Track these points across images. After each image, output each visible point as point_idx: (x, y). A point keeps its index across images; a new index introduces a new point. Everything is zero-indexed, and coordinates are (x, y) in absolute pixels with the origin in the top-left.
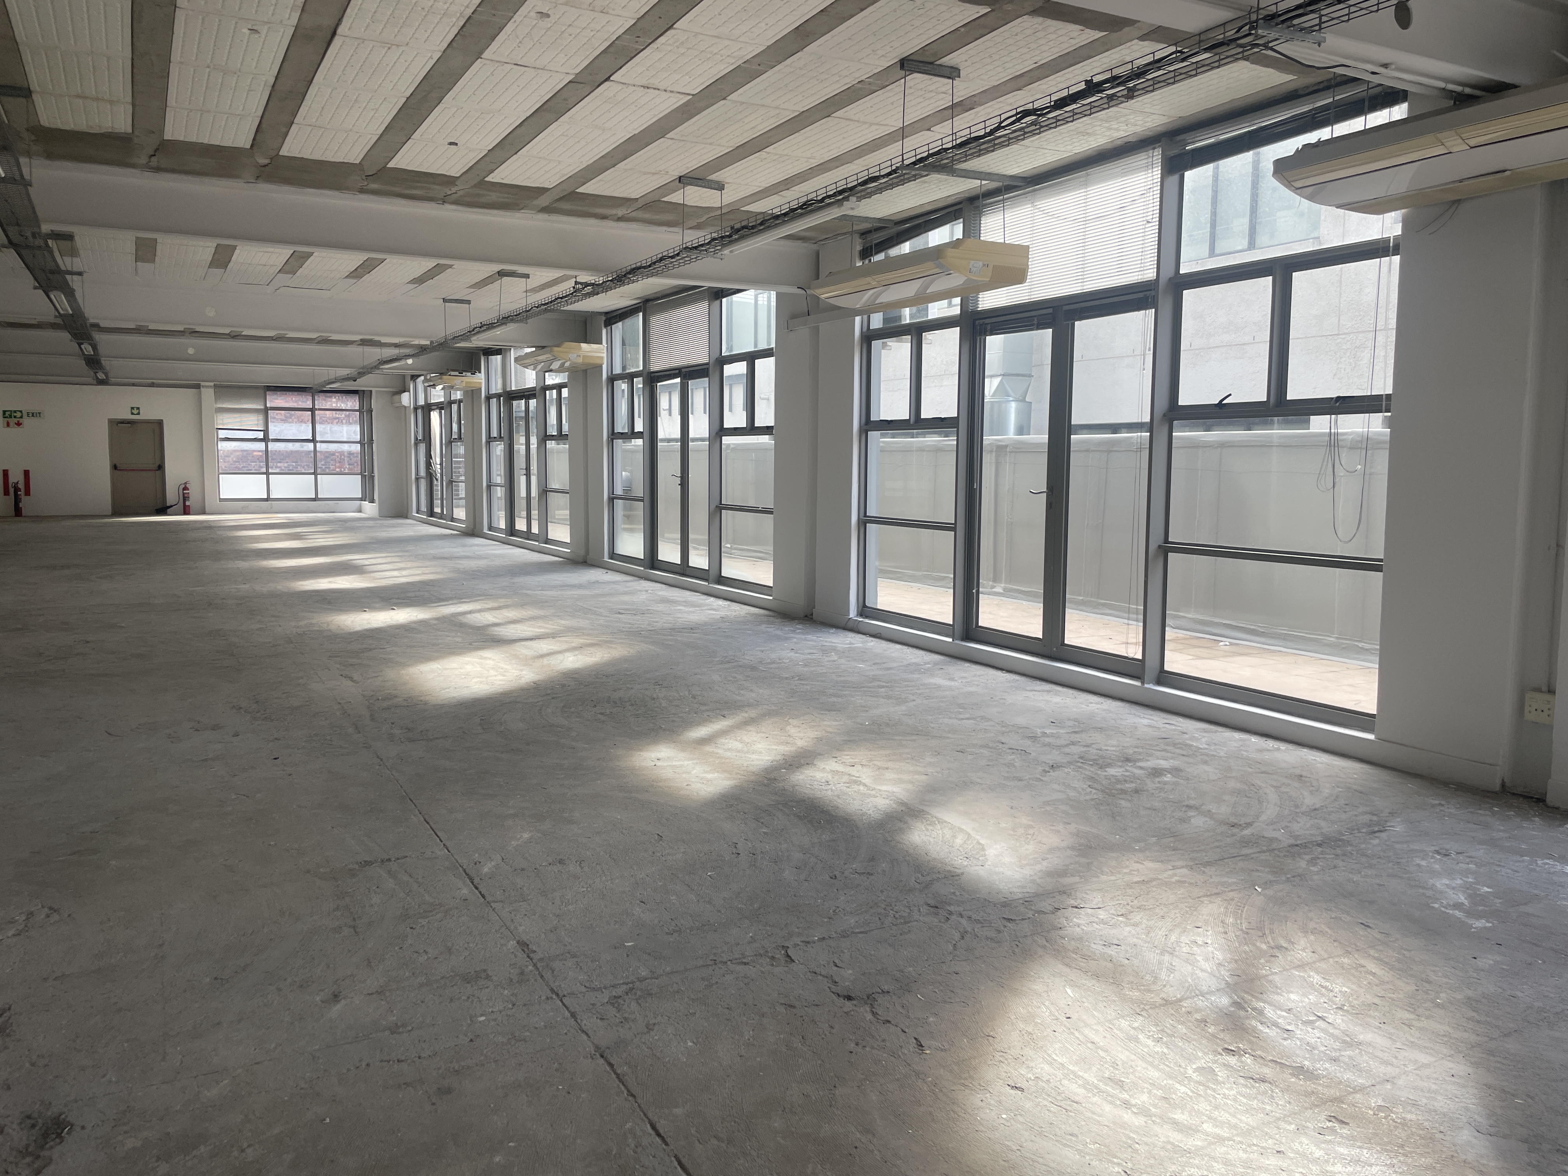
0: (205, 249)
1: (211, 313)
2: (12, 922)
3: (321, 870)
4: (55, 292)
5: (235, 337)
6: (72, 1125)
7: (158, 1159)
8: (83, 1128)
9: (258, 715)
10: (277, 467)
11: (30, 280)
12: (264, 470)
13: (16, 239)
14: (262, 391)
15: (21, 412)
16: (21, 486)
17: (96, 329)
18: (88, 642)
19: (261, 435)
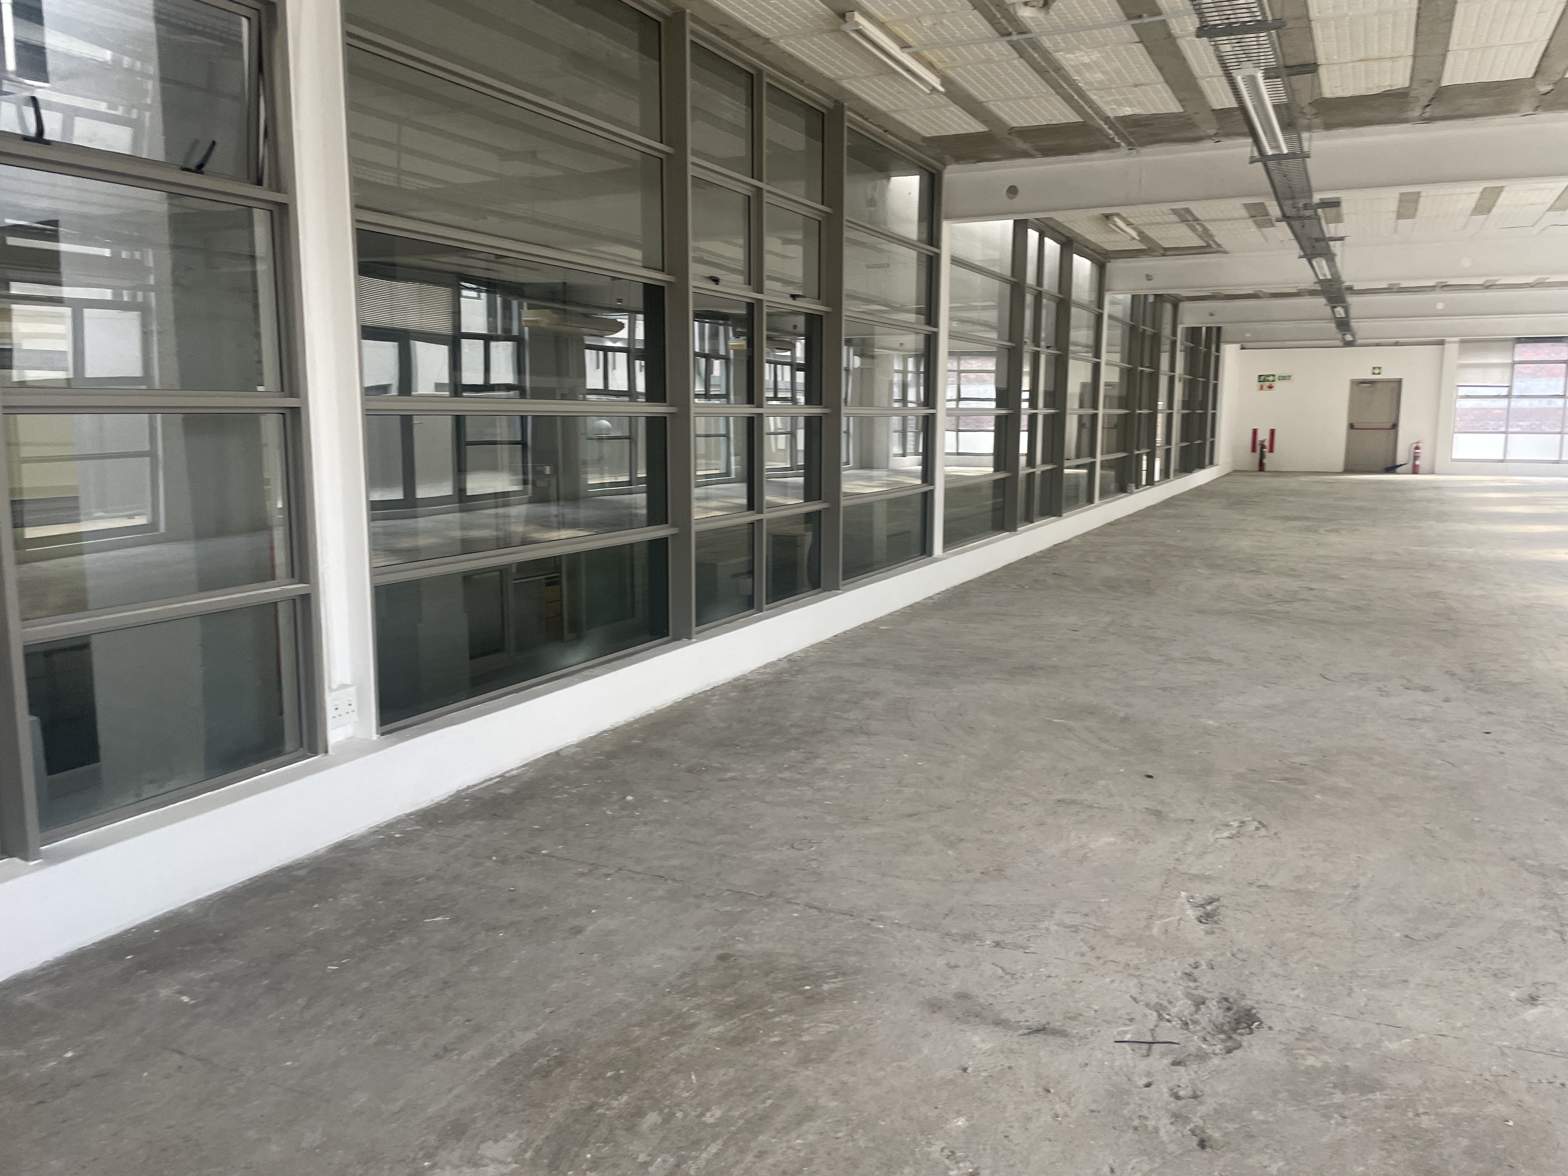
0: (1470, 194)
1: (1466, 263)
2: (1227, 825)
3: (1529, 861)
4: (1318, 259)
5: (1487, 287)
6: (1261, 1022)
7: (1335, 1086)
8: (1270, 1028)
9: (1472, 684)
10: (1518, 426)
11: (1297, 250)
12: (1503, 429)
13: (1290, 212)
14: (1510, 343)
15: (1273, 375)
16: (1267, 444)
17: (1349, 292)
18: (1312, 589)
19: (1504, 392)
